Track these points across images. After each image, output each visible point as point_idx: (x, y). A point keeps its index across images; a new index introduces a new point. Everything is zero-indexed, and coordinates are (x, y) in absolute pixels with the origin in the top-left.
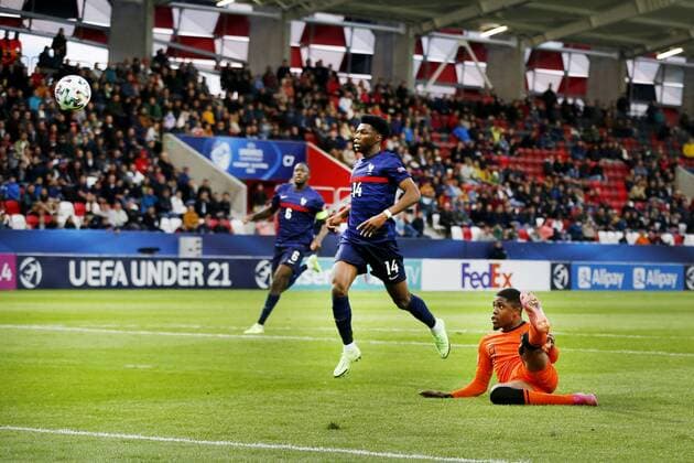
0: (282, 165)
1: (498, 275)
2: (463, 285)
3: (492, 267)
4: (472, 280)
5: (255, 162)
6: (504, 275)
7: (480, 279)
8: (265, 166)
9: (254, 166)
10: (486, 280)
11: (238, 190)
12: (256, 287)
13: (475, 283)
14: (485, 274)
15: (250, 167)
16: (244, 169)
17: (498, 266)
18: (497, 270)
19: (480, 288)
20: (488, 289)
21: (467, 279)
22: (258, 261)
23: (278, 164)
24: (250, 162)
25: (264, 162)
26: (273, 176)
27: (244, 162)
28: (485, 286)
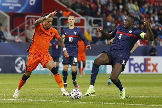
0: (29, 4)
1: (150, 65)
2: (130, 71)
3: (146, 60)
4: (134, 67)
5: (14, 3)
6: (153, 65)
7: (139, 67)
8: (19, 5)
9: (13, 5)
10: (143, 68)
11: (5, 18)
12: (15, 72)
13: (136, 69)
14: (142, 64)
15: (11, 6)
16: (8, 7)
17: (150, 59)
18: (149, 62)
19: (139, 72)
20: (144, 73)
21: (132, 67)
22: (16, 58)
23: (27, 4)
24: (11, 3)
25: (18, 3)
26: (24, 10)
27: (8, 3)
28: (142, 71)
